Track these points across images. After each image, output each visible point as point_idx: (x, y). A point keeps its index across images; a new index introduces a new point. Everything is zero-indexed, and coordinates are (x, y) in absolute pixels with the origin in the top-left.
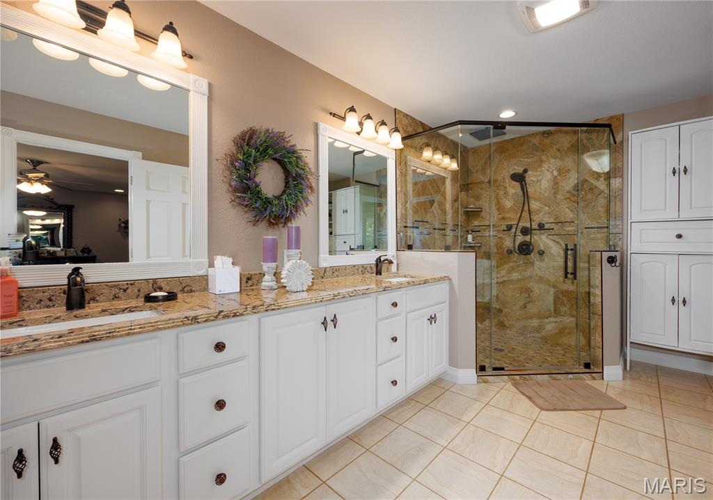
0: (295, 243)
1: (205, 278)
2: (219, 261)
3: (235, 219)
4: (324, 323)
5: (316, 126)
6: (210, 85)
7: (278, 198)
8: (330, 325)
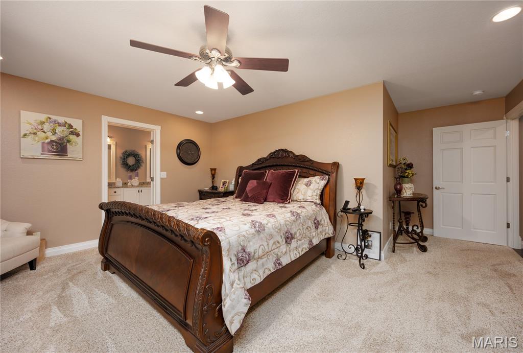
0: (137, 175)
1: (115, 183)
2: (118, 179)
3: (122, 171)
4: (139, 191)
5: (146, 146)
6: (116, 142)
7: (133, 165)
8: (140, 192)
